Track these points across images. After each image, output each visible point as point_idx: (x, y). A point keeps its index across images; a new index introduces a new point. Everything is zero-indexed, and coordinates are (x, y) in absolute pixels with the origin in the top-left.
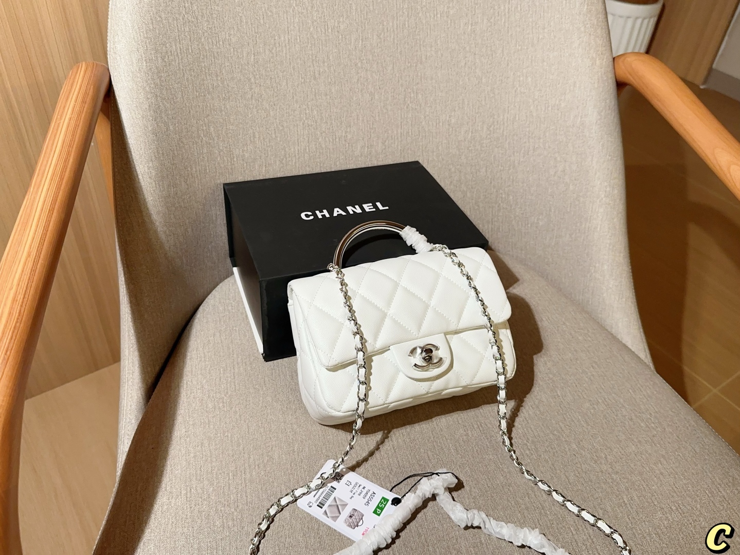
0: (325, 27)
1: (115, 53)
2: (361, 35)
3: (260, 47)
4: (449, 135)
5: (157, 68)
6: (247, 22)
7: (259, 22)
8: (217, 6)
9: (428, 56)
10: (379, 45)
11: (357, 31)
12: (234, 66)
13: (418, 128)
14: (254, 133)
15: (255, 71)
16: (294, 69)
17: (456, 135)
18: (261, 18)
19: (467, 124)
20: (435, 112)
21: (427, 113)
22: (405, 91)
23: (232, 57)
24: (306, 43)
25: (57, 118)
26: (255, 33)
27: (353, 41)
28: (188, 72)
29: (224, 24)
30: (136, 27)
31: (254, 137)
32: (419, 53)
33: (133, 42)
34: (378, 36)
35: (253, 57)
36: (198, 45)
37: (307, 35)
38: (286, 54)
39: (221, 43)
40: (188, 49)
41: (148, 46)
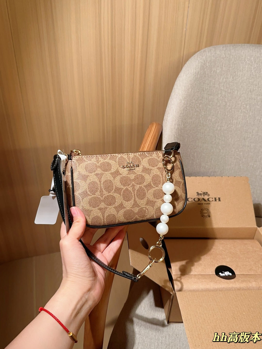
1: (167, 120)
3: (223, 124)
5: (181, 128)
6: (220, 114)
8: (210, 106)
14: (212, 158)
15: (219, 133)
18: (227, 112)
24: (244, 124)
25: (144, 143)
30: (177, 112)
31: (212, 159)
33: (174, 117)
36: (198, 121)
37: (245, 121)
39: (208, 121)
40: (194, 122)
41: (180, 119)
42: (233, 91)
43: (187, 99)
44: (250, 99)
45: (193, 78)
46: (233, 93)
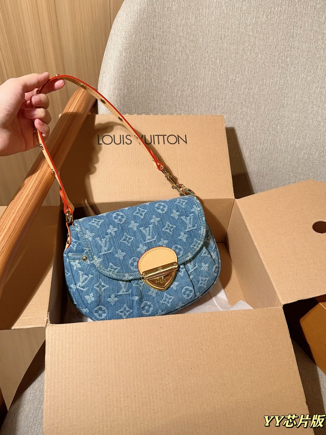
0: (227, 79)
1: (102, 83)
2: (248, 86)
3: (185, 87)
4: (294, 154)
5: (124, 94)
6: (180, 72)
7: (188, 72)
8: (165, 60)
9: (288, 103)
10: (259, 93)
11: (246, 83)
12: (168, 97)
13: (274, 146)
15: (180, 101)
16: (203, 102)
17: (297, 155)
18: (189, 70)
19: (306, 149)
20: (287, 139)
21: (281, 138)
22: (269, 123)
23: (168, 92)
24: (213, 87)
26: (184, 78)
27: (242, 89)
28: (141, 98)
29: (166, 72)
30: (116, 70)
32: (283, 101)
33: (113, 78)
34: (259, 88)
35: (180, 93)
36: (149, 83)
37: (215, 82)
38: (200, 92)
39: (163, 83)
40: (143, 85)
41: (121, 81)
42: (197, 38)
43: (130, 51)
44: (220, 49)
45: (137, 18)
46: (196, 41)
